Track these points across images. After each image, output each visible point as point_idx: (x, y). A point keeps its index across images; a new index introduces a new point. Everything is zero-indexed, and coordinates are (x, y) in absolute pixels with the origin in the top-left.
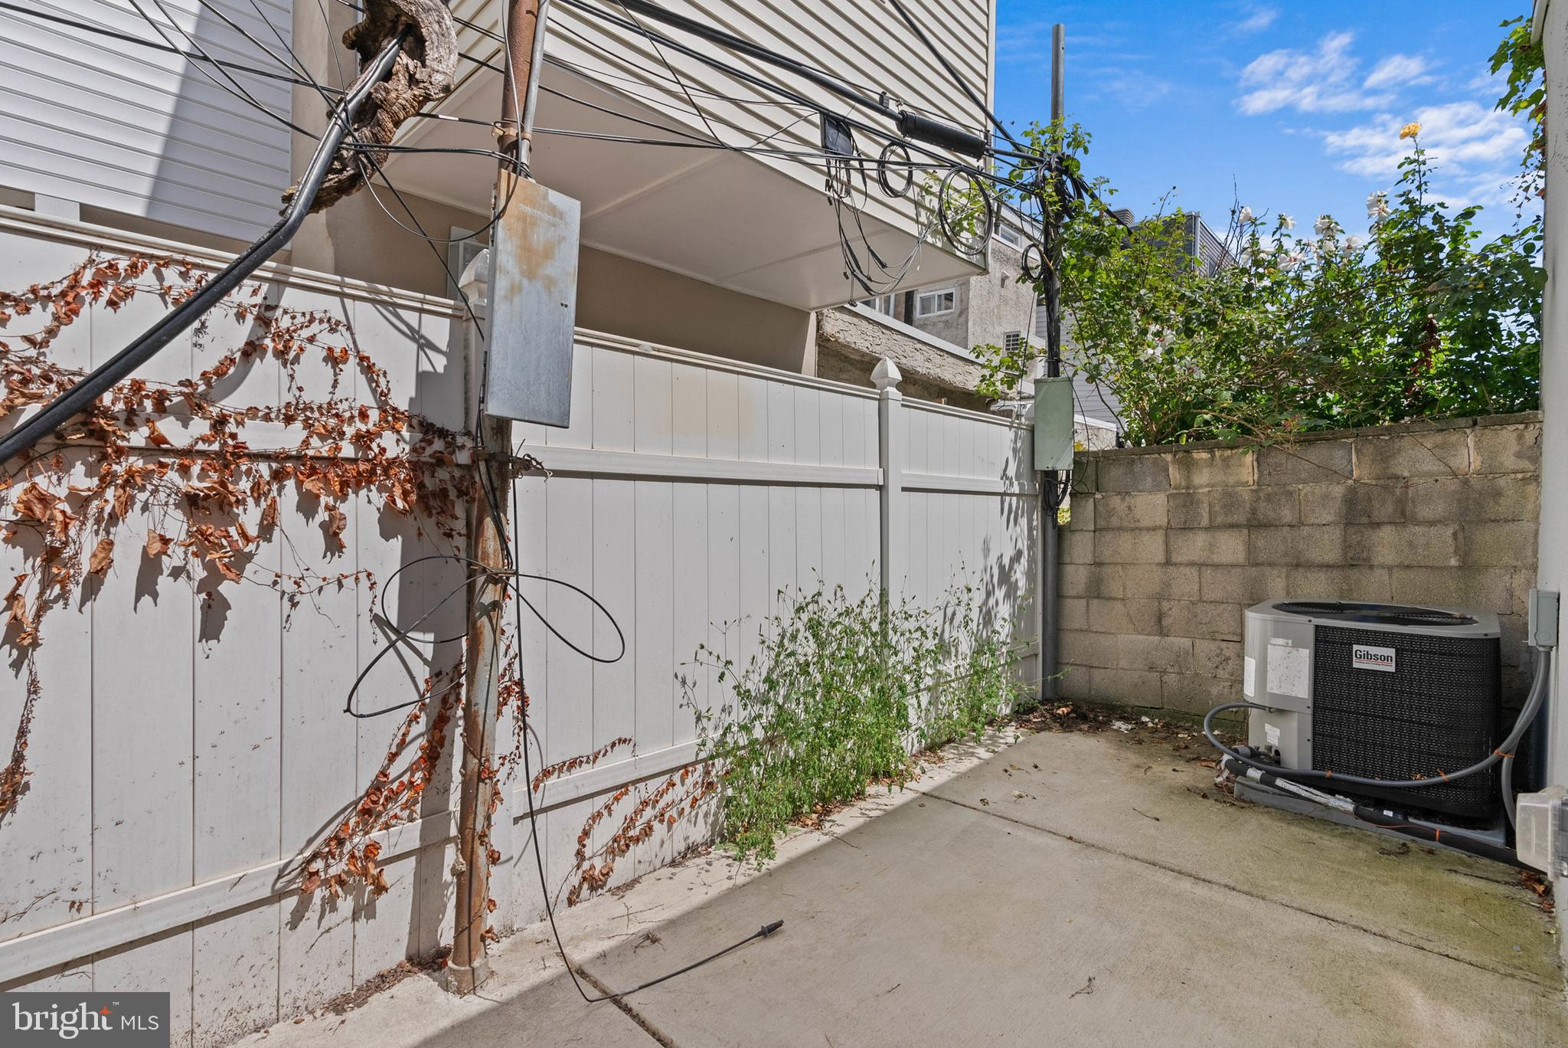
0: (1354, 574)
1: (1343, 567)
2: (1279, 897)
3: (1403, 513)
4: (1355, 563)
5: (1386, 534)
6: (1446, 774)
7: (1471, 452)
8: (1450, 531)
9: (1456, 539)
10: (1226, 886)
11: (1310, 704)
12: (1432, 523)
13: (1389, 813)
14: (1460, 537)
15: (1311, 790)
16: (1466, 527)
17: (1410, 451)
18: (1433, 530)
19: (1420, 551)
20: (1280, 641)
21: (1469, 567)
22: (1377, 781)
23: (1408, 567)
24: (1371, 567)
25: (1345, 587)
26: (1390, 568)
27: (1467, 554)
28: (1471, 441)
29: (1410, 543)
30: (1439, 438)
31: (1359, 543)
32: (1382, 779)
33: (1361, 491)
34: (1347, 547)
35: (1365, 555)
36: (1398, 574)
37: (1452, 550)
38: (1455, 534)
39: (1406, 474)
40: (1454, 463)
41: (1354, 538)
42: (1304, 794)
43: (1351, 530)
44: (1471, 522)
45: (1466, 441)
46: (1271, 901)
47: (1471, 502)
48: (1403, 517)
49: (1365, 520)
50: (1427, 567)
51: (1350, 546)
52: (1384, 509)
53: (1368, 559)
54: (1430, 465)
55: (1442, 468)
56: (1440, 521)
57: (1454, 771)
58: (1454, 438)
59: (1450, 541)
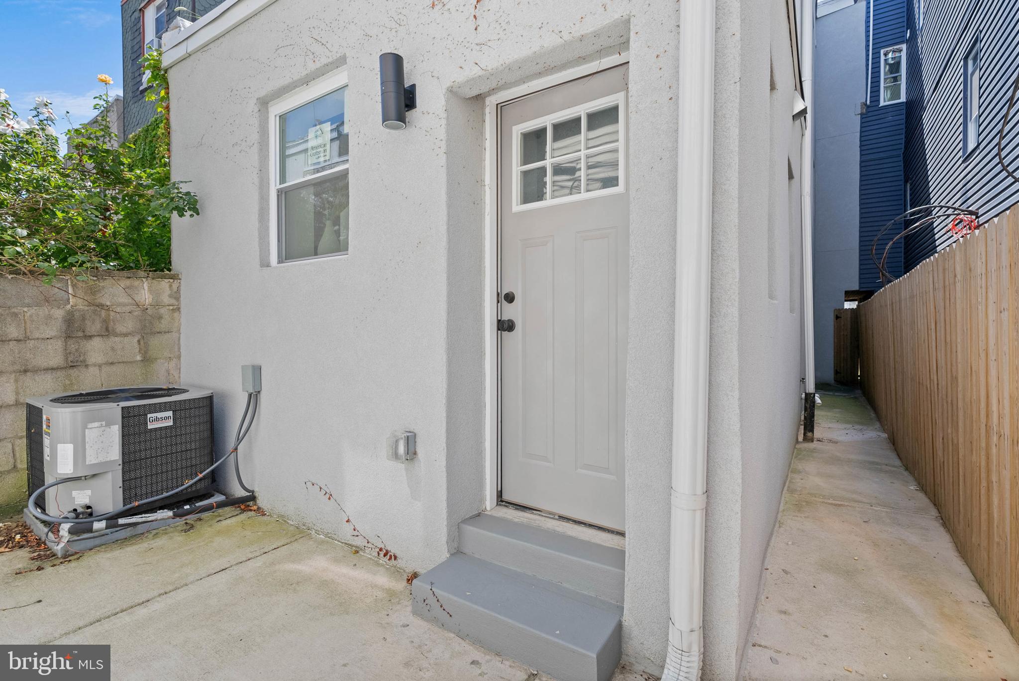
0: (74, 372)
1: (66, 368)
2: (191, 578)
3: (107, 329)
4: (75, 364)
5: (96, 343)
6: (201, 474)
7: (146, 293)
8: (136, 339)
9: (139, 344)
10: (160, 595)
11: (121, 462)
12: (126, 335)
13: (187, 507)
14: (142, 343)
15: (143, 515)
16: (145, 336)
17: (111, 289)
18: (126, 340)
19: (119, 352)
20: (96, 424)
21: (147, 360)
22: (165, 494)
23: (112, 363)
24: (87, 366)
25: (67, 382)
26: (100, 366)
27: (146, 352)
28: (146, 285)
29: (113, 349)
30: (128, 282)
31: (77, 350)
32: (167, 492)
33: (77, 314)
34: (67, 354)
35: (81, 359)
36: (105, 369)
37: (137, 350)
38: (139, 341)
39: (108, 303)
40: (137, 298)
41: (73, 347)
42: (140, 520)
43: (70, 342)
44: (147, 334)
45: (143, 286)
46: (192, 583)
47: (147, 321)
48: (107, 332)
49: (80, 334)
50: (123, 362)
51: (70, 353)
52: (94, 327)
53: (84, 361)
54: (124, 299)
55: (130, 301)
56: (130, 334)
57: (205, 471)
58: (136, 283)
59: (136, 345)
